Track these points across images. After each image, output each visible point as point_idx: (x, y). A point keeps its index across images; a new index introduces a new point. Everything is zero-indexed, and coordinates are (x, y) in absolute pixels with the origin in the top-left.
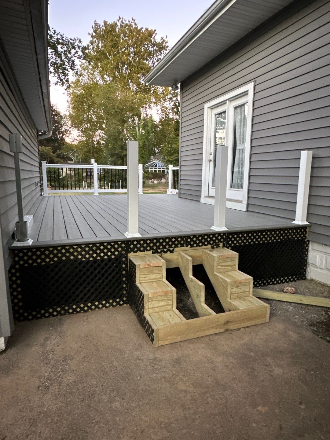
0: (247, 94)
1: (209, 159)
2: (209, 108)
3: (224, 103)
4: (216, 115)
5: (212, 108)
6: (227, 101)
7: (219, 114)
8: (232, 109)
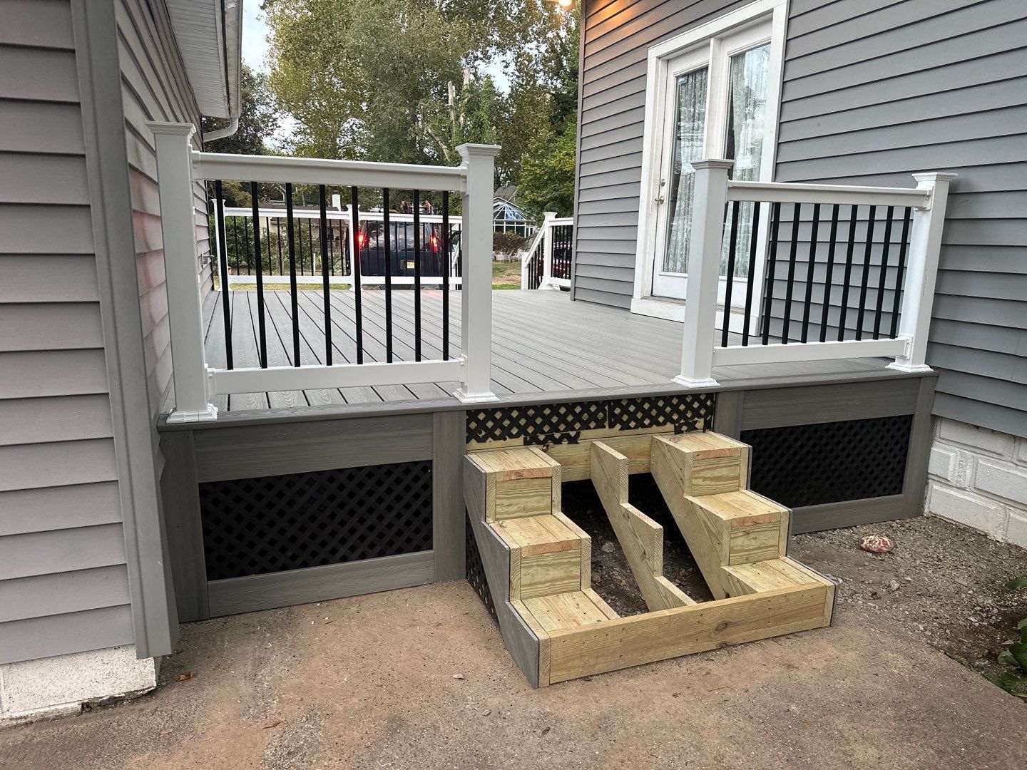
0: (771, 20)
1: (657, 198)
2: (659, 58)
3: (701, 45)
4: (678, 78)
5: (667, 59)
6: (712, 41)
7: (687, 75)
8: (725, 62)
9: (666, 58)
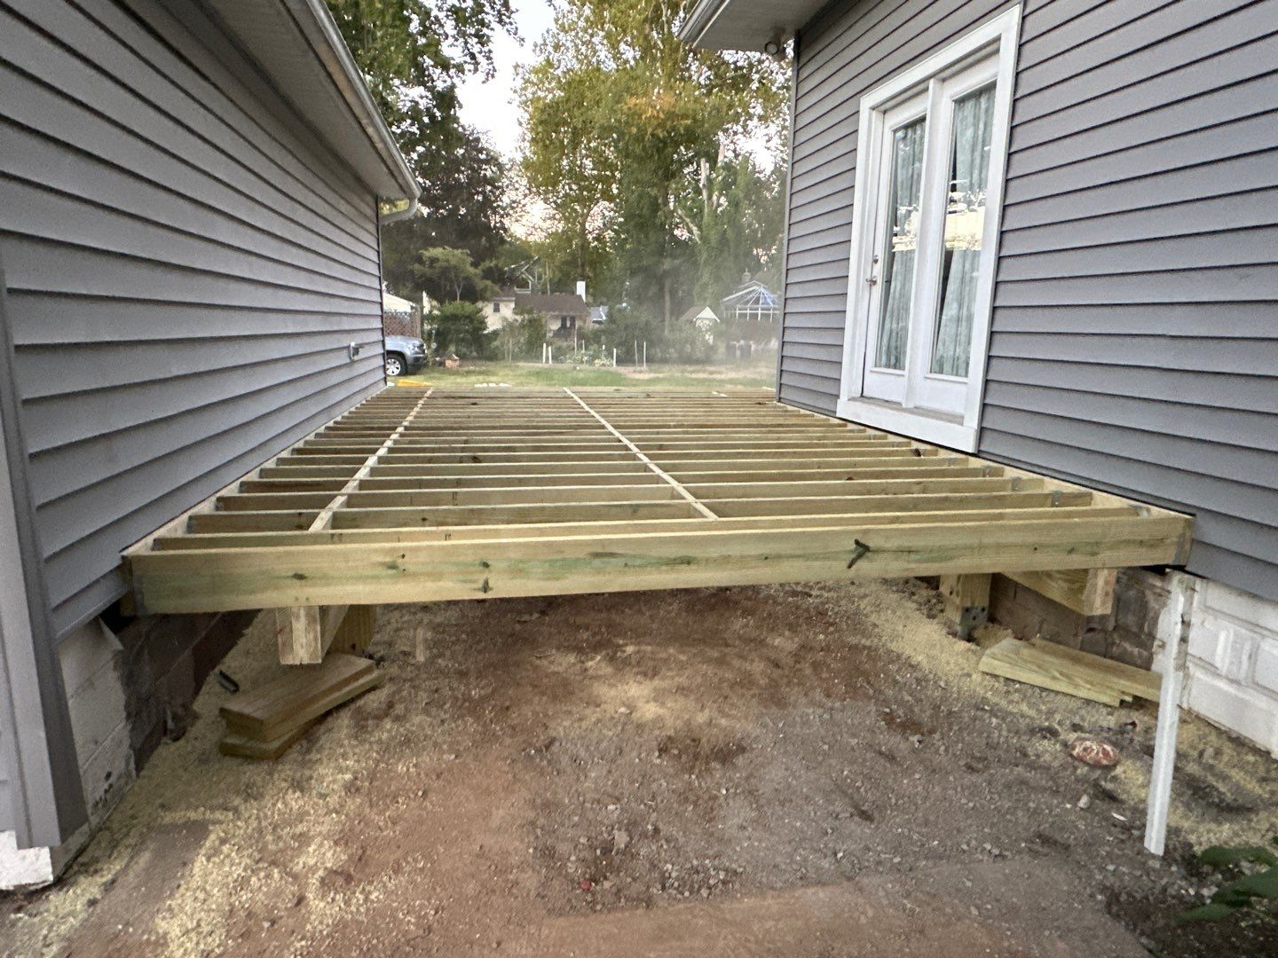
0: (997, 51)
1: (869, 277)
2: (873, 109)
4: (895, 131)
6: (932, 81)
7: (906, 127)
8: (946, 108)
9: (883, 108)
